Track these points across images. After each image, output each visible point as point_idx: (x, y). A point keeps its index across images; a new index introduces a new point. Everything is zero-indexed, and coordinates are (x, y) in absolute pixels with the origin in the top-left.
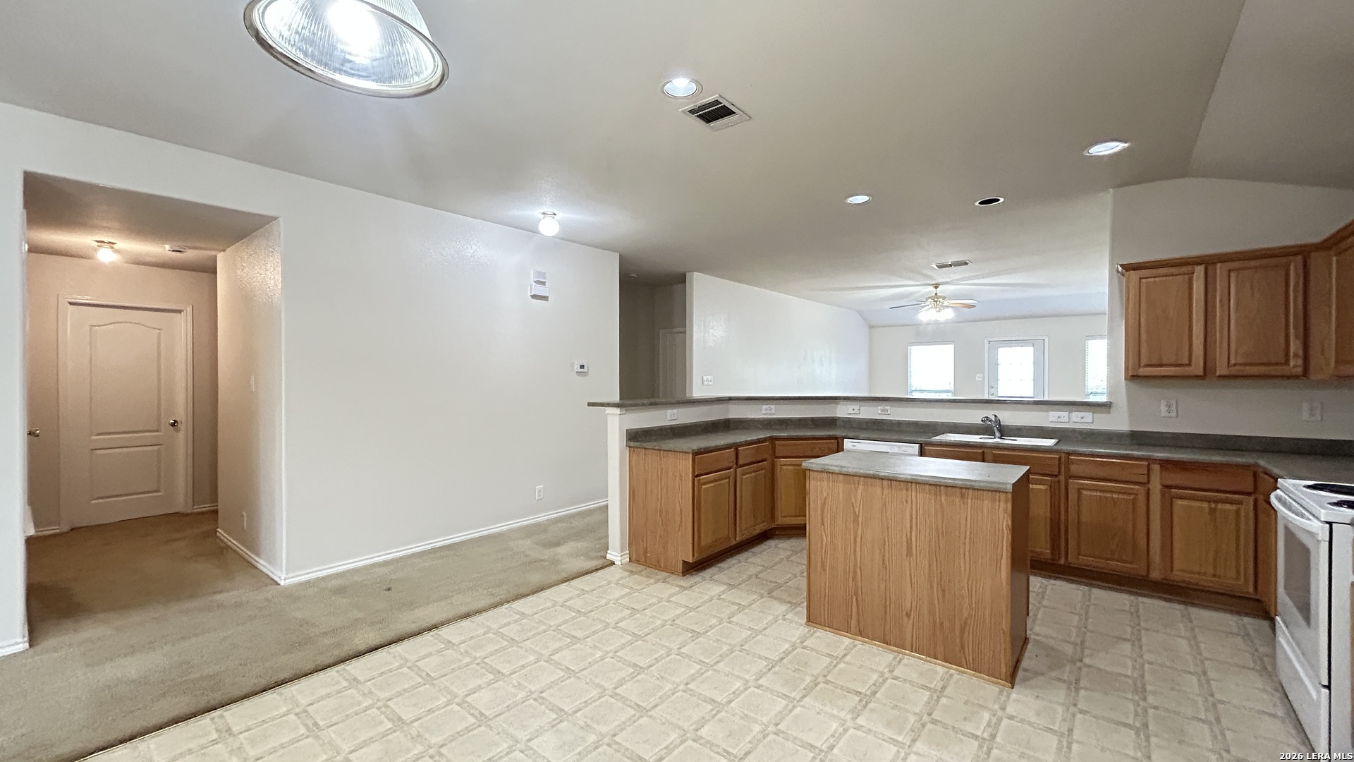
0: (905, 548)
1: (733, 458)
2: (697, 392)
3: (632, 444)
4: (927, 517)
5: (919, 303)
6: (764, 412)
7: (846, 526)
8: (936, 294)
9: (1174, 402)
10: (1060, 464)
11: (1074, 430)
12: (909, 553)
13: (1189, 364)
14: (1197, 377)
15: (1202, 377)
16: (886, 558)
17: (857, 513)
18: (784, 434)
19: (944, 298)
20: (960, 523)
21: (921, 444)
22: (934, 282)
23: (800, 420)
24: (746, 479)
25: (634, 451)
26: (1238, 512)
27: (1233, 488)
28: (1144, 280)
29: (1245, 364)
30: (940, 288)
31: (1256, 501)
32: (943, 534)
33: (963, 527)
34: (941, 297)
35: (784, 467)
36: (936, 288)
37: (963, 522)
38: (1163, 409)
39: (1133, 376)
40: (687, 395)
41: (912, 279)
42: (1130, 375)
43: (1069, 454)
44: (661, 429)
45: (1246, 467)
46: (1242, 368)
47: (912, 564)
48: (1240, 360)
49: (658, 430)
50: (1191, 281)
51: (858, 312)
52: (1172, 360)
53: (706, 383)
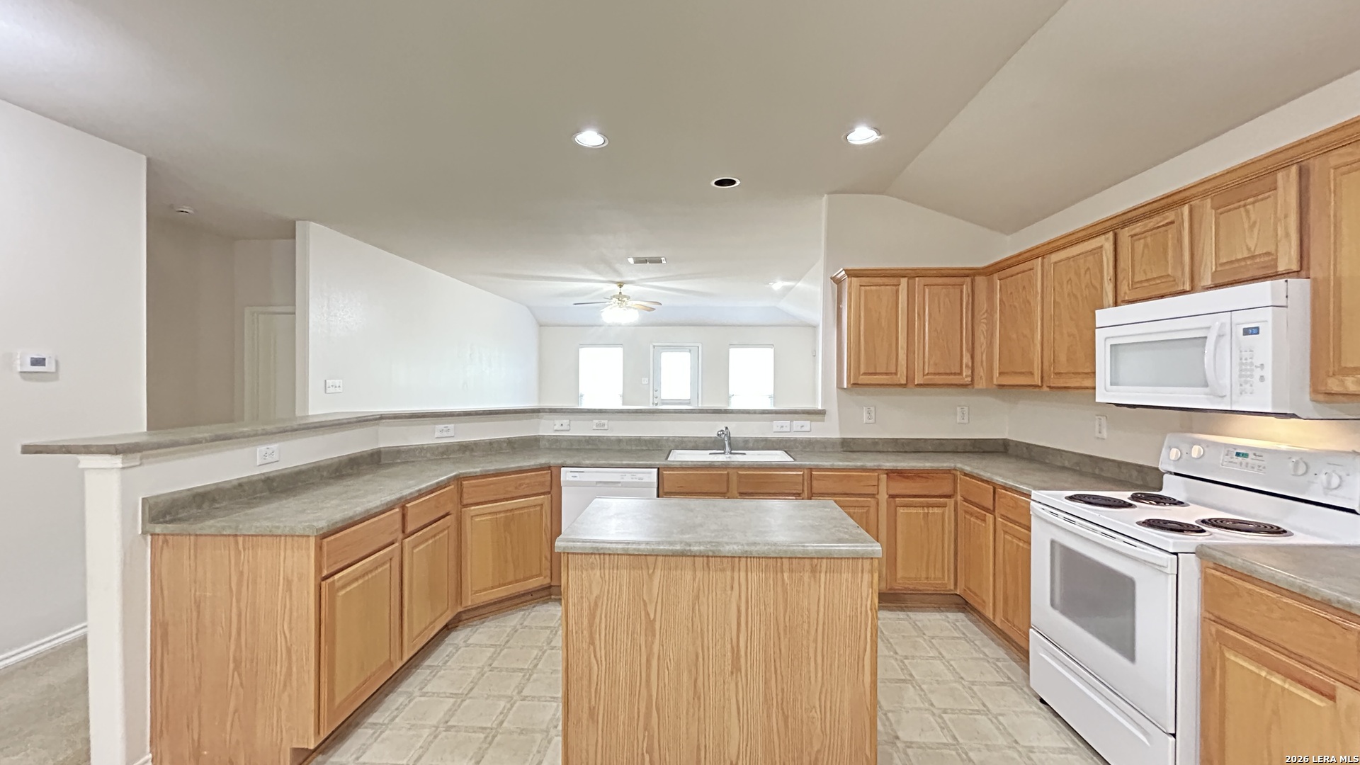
0: (730, 662)
1: (398, 525)
2: (317, 406)
3: (158, 529)
4: (763, 607)
5: (604, 300)
6: (437, 435)
7: (633, 639)
8: (620, 293)
9: (872, 409)
10: (803, 480)
11: (795, 440)
12: (736, 668)
13: (896, 374)
14: (901, 385)
15: (904, 386)
16: (700, 683)
17: (652, 617)
18: (477, 470)
19: (628, 298)
20: (809, 610)
21: (659, 469)
22: (619, 280)
23: (491, 443)
24: (418, 553)
25: (166, 542)
26: (943, 514)
27: (939, 492)
28: (863, 288)
29: (935, 374)
30: (625, 287)
31: (956, 503)
32: (785, 630)
33: (814, 615)
34: (625, 296)
35: (477, 519)
36: (621, 286)
37: (814, 608)
38: (865, 415)
39: (854, 384)
40: (298, 413)
41: (599, 273)
42: (852, 382)
43: (811, 469)
44: (240, 485)
45: (948, 471)
46: (932, 377)
47: (740, 684)
48: (932, 371)
49: (235, 487)
50: (897, 291)
51: (528, 307)
52: (884, 370)
53: (330, 390)
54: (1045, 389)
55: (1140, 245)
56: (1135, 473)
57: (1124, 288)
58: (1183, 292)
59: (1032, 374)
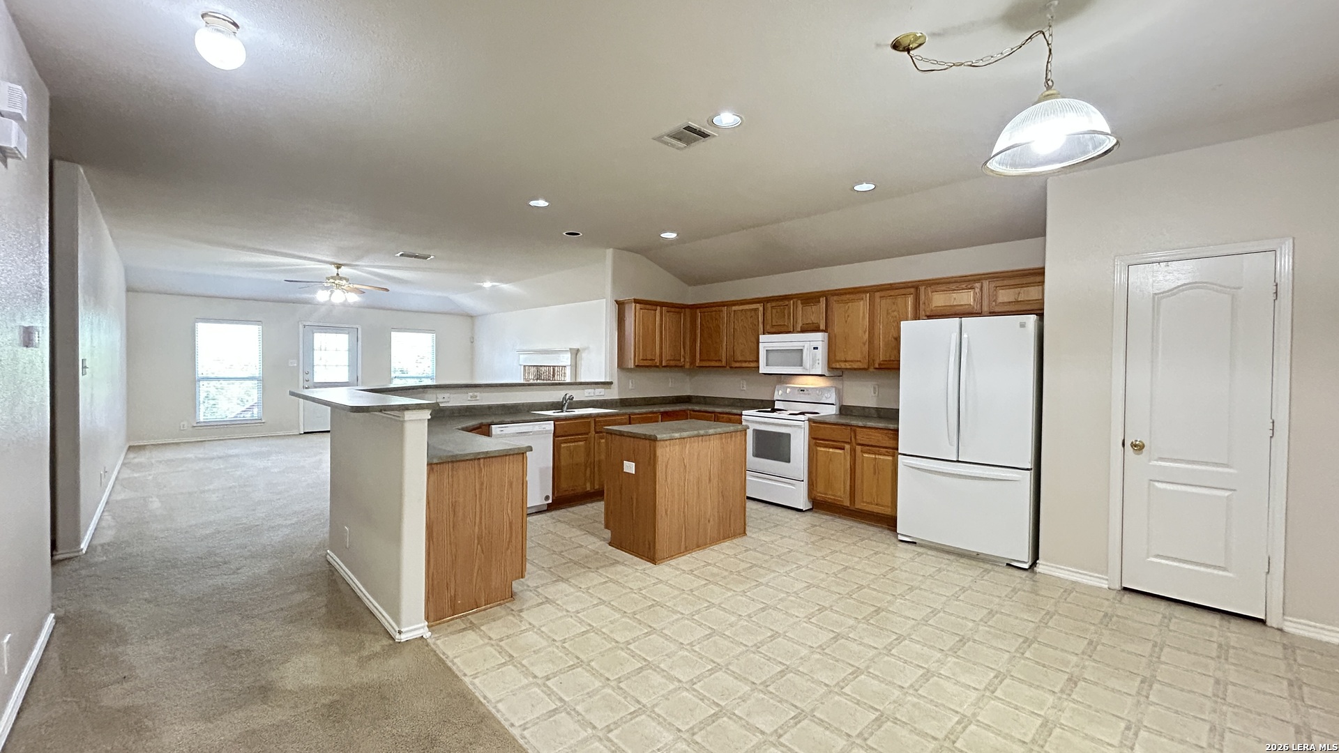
8: (338, 274)
11: (597, 401)
13: (655, 359)
14: (656, 367)
15: (658, 367)
19: (346, 279)
21: (554, 421)
28: (641, 310)
34: (342, 278)
36: (338, 268)
38: (630, 384)
42: (636, 364)
46: (670, 362)
48: (669, 359)
50: (656, 314)
52: (649, 358)
54: (728, 367)
55: (774, 311)
56: (760, 403)
57: (768, 327)
58: (789, 332)
59: (720, 361)
